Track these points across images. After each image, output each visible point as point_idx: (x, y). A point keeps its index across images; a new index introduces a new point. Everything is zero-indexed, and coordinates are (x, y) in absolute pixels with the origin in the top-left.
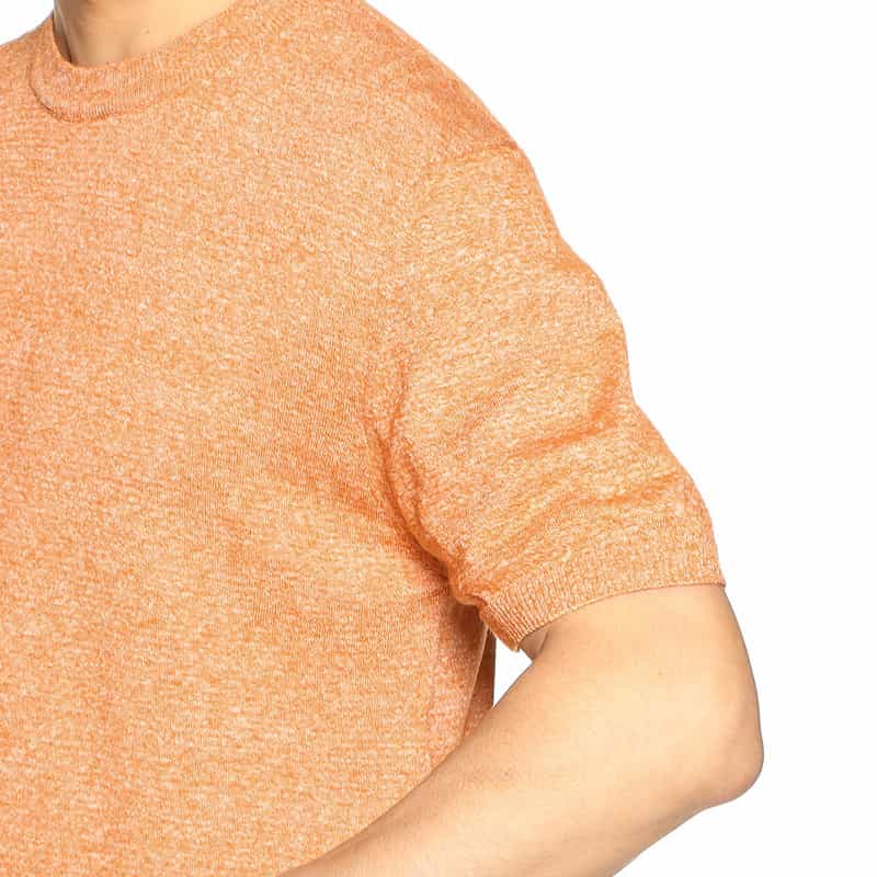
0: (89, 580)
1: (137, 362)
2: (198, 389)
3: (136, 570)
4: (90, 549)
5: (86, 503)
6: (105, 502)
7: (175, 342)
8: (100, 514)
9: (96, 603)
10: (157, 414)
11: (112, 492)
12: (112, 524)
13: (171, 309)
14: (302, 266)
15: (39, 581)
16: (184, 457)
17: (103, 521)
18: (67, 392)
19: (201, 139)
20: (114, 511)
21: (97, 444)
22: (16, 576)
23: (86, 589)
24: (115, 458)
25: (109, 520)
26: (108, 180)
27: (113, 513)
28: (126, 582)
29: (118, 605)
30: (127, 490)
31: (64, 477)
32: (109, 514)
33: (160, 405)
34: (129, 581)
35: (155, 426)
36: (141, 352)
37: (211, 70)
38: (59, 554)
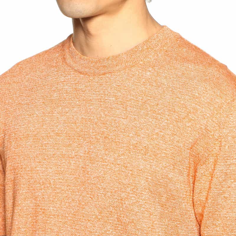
0: (119, 225)
1: (132, 153)
2: (155, 162)
3: (134, 221)
4: (119, 215)
5: (117, 200)
6: (123, 199)
7: (145, 147)
8: (122, 204)
9: (122, 232)
10: (141, 170)
11: (126, 196)
12: (126, 207)
13: (142, 136)
14: (190, 124)
15: (101, 226)
16: (150, 184)
17: (123, 206)
18: (106, 164)
19: (145, 81)
20: (127, 202)
21: (120, 181)
22: (91, 225)
23: (118, 228)
24: (127, 185)
25: (125, 205)
26: (109, 94)
27: (127, 203)
28: (131, 225)
29: (129, 233)
30: (131, 195)
31: (108, 192)
32: (125, 204)
33: (142, 167)
34: (132, 225)
35: (141, 174)
36: (133, 150)
37: (142, 59)
38: (107, 217)
